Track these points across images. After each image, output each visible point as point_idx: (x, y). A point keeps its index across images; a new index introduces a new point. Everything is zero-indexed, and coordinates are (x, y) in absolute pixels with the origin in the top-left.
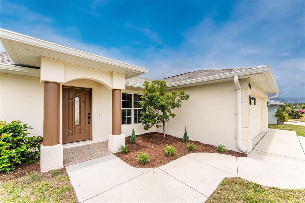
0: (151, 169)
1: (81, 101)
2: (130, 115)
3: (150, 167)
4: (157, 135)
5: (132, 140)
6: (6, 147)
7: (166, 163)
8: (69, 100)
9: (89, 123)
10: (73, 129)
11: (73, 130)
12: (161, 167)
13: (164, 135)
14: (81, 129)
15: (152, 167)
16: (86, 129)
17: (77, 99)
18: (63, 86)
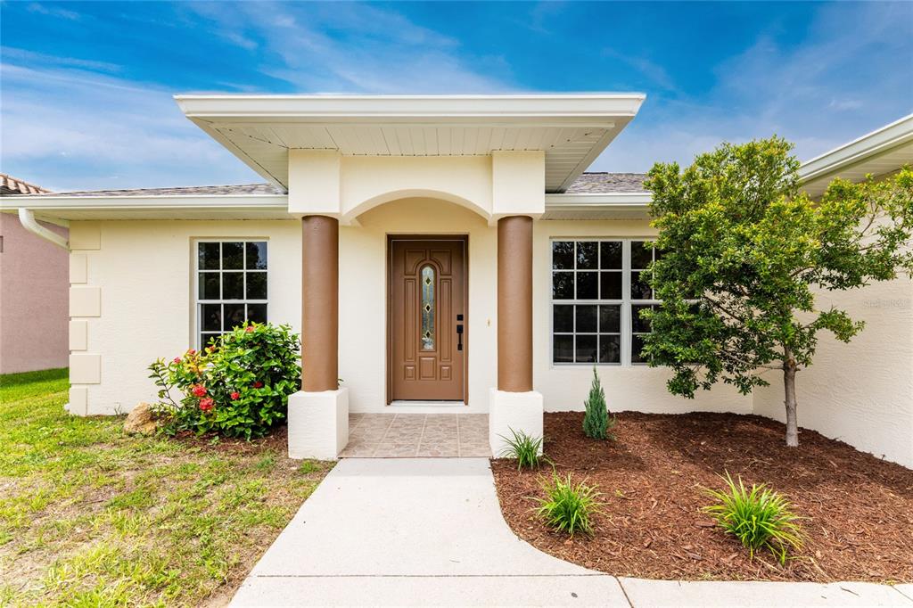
0: (582, 570)
1: (439, 277)
2: (617, 327)
3: (581, 562)
4: (755, 428)
5: (590, 426)
6: (245, 380)
7: (694, 576)
8: (406, 277)
9: (460, 347)
10: (418, 359)
11: (417, 364)
12: (639, 581)
13: (793, 431)
14: (439, 363)
15: (589, 563)
16: (450, 366)
17: (428, 272)
18: (389, 238)
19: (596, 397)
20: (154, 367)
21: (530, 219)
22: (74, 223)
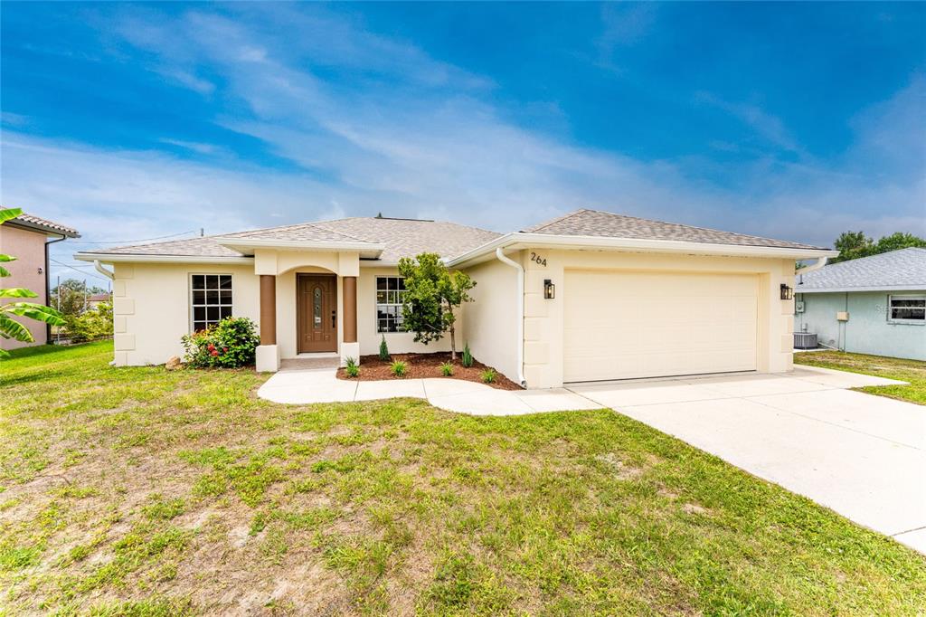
1: (323, 292)
8: (306, 293)
9: (334, 326)
11: (312, 335)
14: (323, 334)
16: (329, 336)
17: (318, 291)
18: (297, 274)
19: (384, 347)
20: (183, 338)
21: (355, 278)
22: (117, 264)
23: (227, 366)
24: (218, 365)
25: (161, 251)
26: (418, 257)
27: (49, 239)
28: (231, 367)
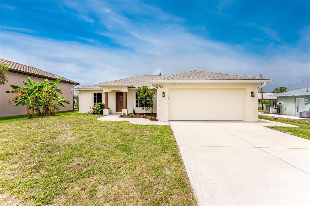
1: (122, 97)
6: (99, 108)
8: (118, 97)
10: (120, 107)
18: (116, 92)
21: (126, 93)
22: (79, 91)
23: (98, 114)
24: (96, 113)
25: (87, 87)
26: (142, 87)
27: (74, 85)
28: (99, 114)
